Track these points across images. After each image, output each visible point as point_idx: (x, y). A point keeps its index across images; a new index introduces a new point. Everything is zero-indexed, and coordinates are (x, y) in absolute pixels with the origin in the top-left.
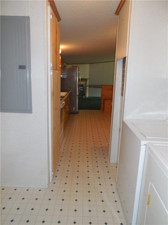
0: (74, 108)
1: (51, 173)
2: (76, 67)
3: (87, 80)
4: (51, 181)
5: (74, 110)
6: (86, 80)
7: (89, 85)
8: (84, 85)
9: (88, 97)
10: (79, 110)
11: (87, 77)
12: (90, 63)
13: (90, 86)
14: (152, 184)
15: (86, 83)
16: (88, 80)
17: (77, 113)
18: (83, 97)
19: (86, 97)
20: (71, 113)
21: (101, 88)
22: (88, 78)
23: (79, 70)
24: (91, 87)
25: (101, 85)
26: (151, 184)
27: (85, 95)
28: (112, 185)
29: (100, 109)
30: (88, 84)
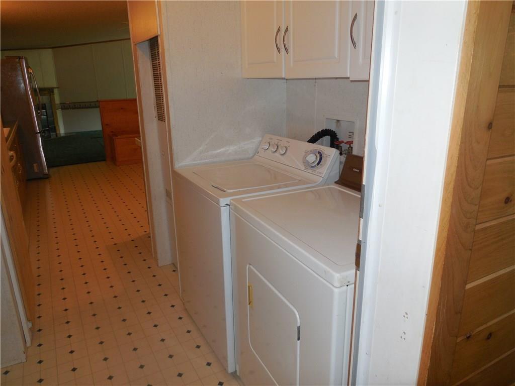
0: (35, 165)
1: (26, 326)
2: (20, 58)
3: (53, 92)
4: (29, 344)
5: (36, 170)
6: (50, 91)
7: (61, 104)
8: (48, 106)
9: (65, 133)
10: (51, 170)
11: (52, 82)
12: (53, 48)
13: (64, 107)
14: (251, 266)
15: (52, 100)
16: (56, 91)
17: (47, 177)
18: (50, 137)
19: (58, 135)
20: (28, 180)
21: (98, 107)
22: (56, 86)
23: (28, 67)
24: (67, 109)
25: (97, 101)
26: (249, 267)
27: (55, 129)
28: (173, 306)
29: (104, 160)
30: (57, 100)
